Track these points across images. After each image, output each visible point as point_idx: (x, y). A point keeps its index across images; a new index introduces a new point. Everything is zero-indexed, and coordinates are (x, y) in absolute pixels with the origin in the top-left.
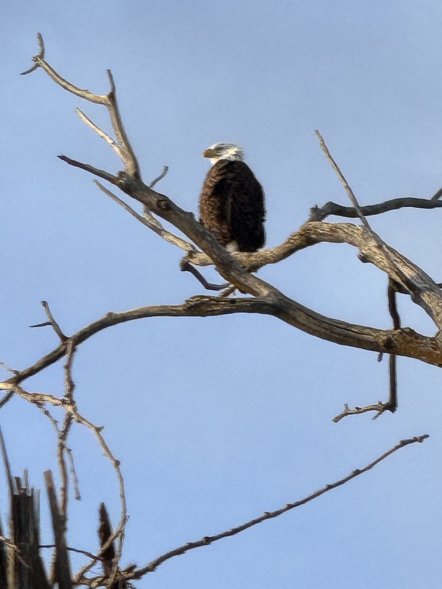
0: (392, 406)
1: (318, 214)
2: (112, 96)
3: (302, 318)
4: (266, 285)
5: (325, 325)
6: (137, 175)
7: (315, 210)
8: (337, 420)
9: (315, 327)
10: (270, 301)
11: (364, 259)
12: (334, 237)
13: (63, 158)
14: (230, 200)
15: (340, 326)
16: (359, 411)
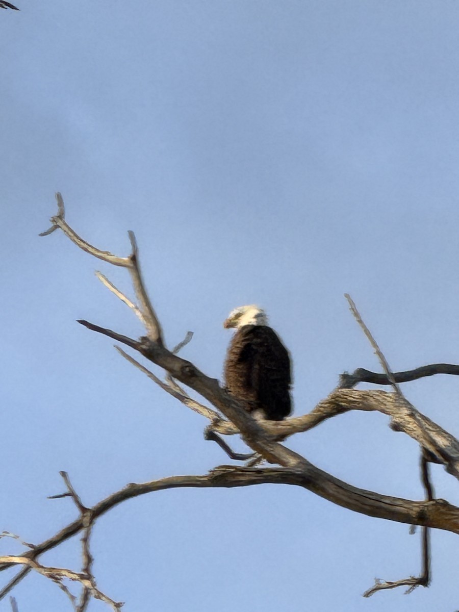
0: (424, 581)
1: (348, 381)
2: (134, 259)
3: (331, 489)
4: (295, 455)
5: (356, 497)
6: (160, 340)
7: (345, 377)
8: (367, 595)
9: (345, 498)
10: (299, 471)
11: (397, 427)
12: (365, 405)
13: (83, 323)
14: (256, 366)
15: (370, 496)
16: (391, 585)
